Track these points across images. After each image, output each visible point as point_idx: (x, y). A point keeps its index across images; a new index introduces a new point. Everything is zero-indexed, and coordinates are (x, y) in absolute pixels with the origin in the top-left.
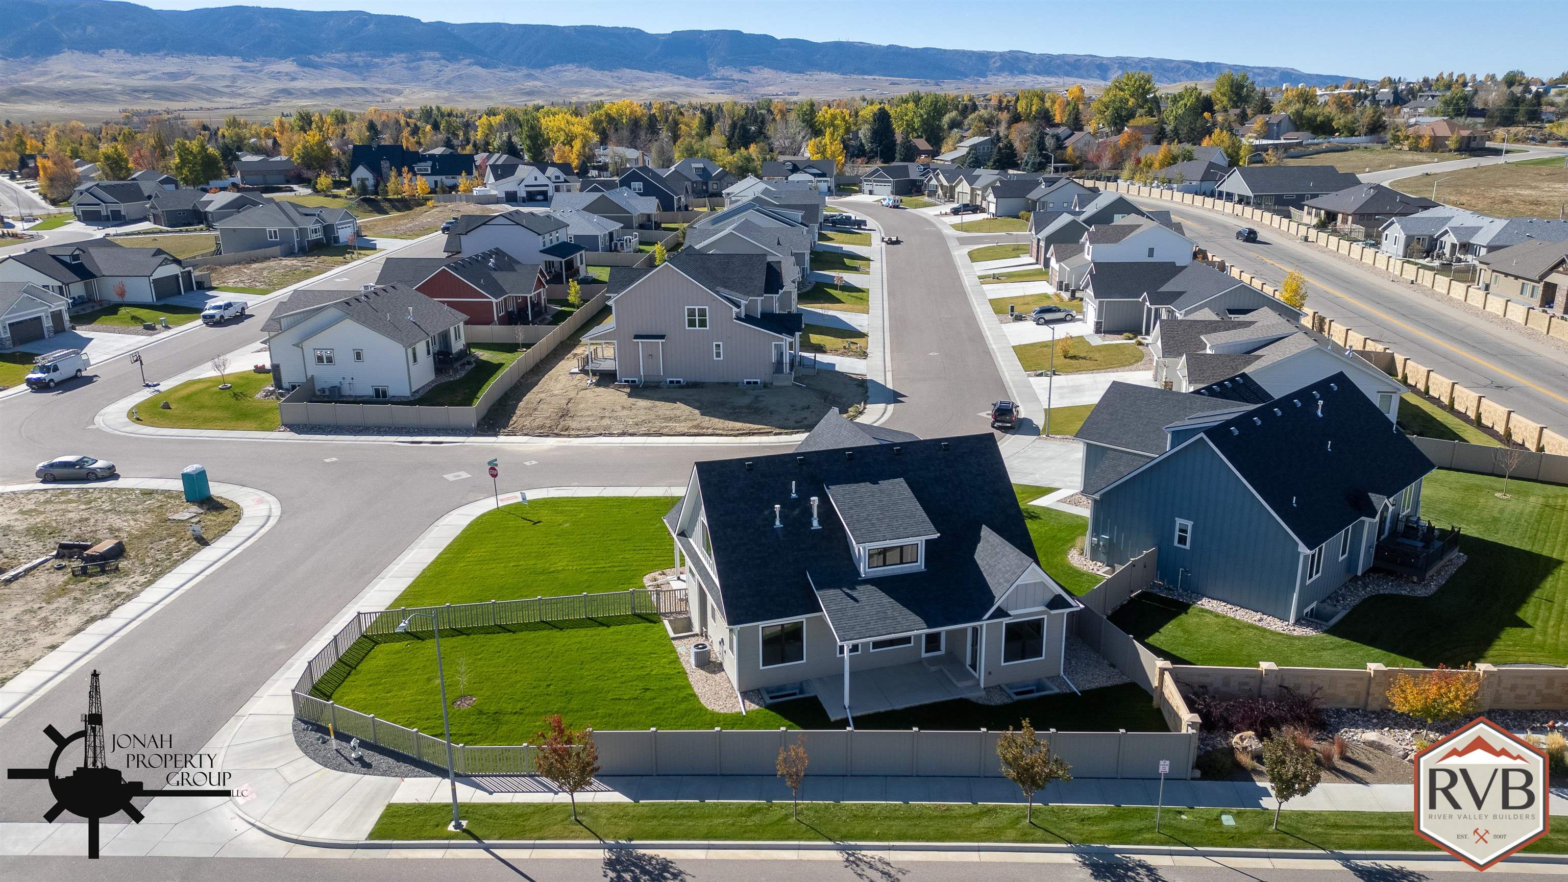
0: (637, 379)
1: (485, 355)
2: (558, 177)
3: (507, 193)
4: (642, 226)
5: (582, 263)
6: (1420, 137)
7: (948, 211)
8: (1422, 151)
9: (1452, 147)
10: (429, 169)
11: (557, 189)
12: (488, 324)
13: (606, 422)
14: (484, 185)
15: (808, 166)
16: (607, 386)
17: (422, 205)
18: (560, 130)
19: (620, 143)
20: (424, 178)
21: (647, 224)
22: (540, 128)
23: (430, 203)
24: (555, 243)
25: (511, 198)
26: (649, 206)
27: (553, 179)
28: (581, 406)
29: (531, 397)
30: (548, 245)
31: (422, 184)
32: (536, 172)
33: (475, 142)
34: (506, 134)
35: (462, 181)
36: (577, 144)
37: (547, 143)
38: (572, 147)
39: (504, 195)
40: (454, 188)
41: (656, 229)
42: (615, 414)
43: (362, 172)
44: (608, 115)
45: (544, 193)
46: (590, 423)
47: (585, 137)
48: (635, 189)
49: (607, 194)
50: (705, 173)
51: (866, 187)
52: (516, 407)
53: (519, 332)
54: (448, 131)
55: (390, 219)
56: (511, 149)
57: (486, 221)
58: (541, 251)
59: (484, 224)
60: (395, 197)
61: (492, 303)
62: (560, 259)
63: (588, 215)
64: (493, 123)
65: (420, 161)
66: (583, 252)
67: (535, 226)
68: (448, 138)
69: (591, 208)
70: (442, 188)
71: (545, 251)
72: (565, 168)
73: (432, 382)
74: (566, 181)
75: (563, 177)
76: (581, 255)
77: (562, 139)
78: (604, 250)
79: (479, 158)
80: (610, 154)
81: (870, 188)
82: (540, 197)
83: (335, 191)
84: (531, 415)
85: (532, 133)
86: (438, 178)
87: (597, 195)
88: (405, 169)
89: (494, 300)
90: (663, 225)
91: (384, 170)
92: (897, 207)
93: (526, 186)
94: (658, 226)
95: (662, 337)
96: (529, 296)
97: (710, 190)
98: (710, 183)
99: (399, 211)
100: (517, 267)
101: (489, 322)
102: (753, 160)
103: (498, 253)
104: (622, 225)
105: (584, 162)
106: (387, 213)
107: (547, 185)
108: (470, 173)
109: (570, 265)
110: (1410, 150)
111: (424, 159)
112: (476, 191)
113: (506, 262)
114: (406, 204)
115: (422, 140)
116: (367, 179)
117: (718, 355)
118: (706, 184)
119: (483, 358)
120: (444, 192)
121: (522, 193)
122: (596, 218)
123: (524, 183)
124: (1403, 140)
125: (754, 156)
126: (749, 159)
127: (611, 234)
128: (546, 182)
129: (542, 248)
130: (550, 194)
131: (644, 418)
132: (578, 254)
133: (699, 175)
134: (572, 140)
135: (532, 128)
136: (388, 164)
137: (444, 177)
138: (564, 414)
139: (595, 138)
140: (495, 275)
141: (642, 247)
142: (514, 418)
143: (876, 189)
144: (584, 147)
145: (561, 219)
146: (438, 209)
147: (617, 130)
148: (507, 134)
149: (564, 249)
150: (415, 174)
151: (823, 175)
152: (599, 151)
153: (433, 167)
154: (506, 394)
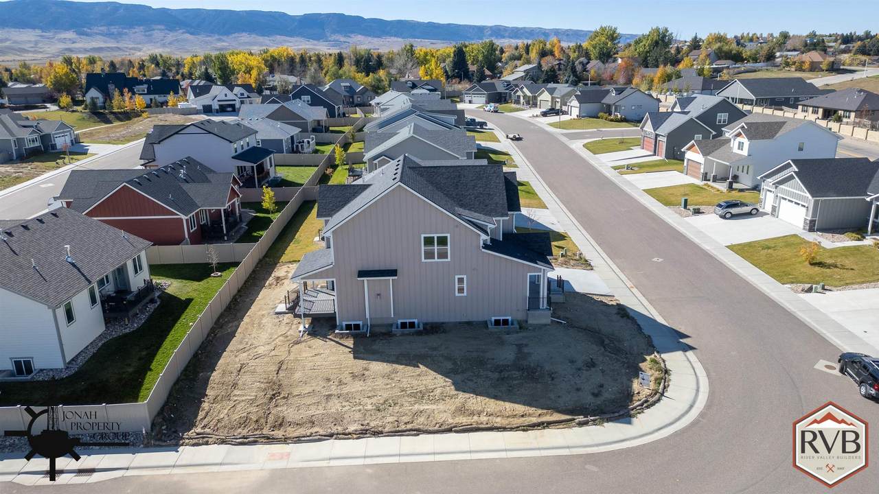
0: (361, 323)
1: (174, 287)
2: (242, 94)
3: (204, 106)
4: (314, 130)
5: (271, 166)
6: (803, 62)
7: (539, 114)
8: (804, 71)
9: (825, 68)
10: (146, 90)
11: (242, 102)
12: (178, 243)
13: (335, 406)
14: (187, 101)
15: (424, 84)
16: (324, 336)
17: (140, 116)
18: (241, 63)
19: (283, 73)
20: (141, 97)
21: (318, 128)
22: (228, 63)
23: (144, 115)
24: (246, 148)
25: (207, 110)
26: (320, 113)
27: (239, 96)
28: (298, 375)
29: (228, 360)
30: (240, 151)
31: (140, 101)
32: (225, 90)
33: (182, 73)
34: (203, 68)
35: (171, 98)
36: (254, 73)
37: (233, 72)
38: (251, 75)
39: (202, 108)
40: (165, 103)
41: (326, 132)
42: (346, 390)
43: (94, 93)
44: (272, 56)
45: (233, 106)
46: (313, 411)
47: (259, 68)
48: (304, 101)
49: (285, 104)
50: (350, 90)
51: (467, 99)
52: (206, 381)
53: (212, 252)
54: (164, 67)
55: (113, 127)
56: (207, 77)
57: (179, 130)
58: (233, 158)
59: (177, 133)
60: (120, 111)
61: (181, 220)
62: (253, 164)
63: (271, 122)
64: (195, 62)
65: (138, 85)
66: (272, 155)
67: (226, 133)
68: (164, 71)
69: (273, 116)
70: (156, 103)
71: (238, 157)
72: (247, 87)
73: (100, 337)
74: (248, 97)
75: (246, 94)
76: (270, 159)
77: (243, 69)
78: (288, 152)
79: (184, 83)
80: (277, 79)
81: (470, 98)
82: (229, 109)
83: (75, 108)
84: (228, 398)
85: (223, 66)
86: (152, 96)
87: (276, 106)
88: (126, 90)
89: (184, 217)
90: (331, 129)
91: (111, 91)
92: (496, 112)
93: (219, 101)
94: (327, 130)
95: (393, 273)
96: (222, 208)
97: (356, 102)
98: (355, 97)
99: (121, 121)
100: (209, 176)
101: (178, 241)
102: (383, 80)
103: (189, 162)
104: (300, 130)
105: (259, 85)
106: (112, 123)
107: (235, 100)
108: (176, 93)
109: (261, 168)
110: (796, 70)
111: (141, 83)
112: (181, 105)
113: (197, 171)
114: (127, 116)
115: (146, 73)
116: (98, 98)
117: (461, 290)
118: (353, 98)
119: (170, 291)
120: (157, 106)
121: (216, 106)
122: (279, 124)
123: (217, 99)
124: (792, 65)
125: (383, 78)
126: (380, 80)
127: (292, 138)
128: (235, 98)
129: (234, 154)
130: (237, 106)
131: (385, 395)
132: (268, 158)
133: (347, 92)
134: (250, 71)
135: (222, 63)
136: (114, 87)
137: (157, 96)
138: (275, 392)
139: (266, 70)
140: (186, 187)
141: (318, 148)
142: (205, 405)
143: (474, 99)
144: (259, 75)
145: (249, 126)
146: (149, 119)
147: (279, 65)
148: (205, 67)
149: (256, 154)
150: (134, 93)
151: (435, 90)
152: (269, 78)
153: (149, 88)
154: (195, 355)
